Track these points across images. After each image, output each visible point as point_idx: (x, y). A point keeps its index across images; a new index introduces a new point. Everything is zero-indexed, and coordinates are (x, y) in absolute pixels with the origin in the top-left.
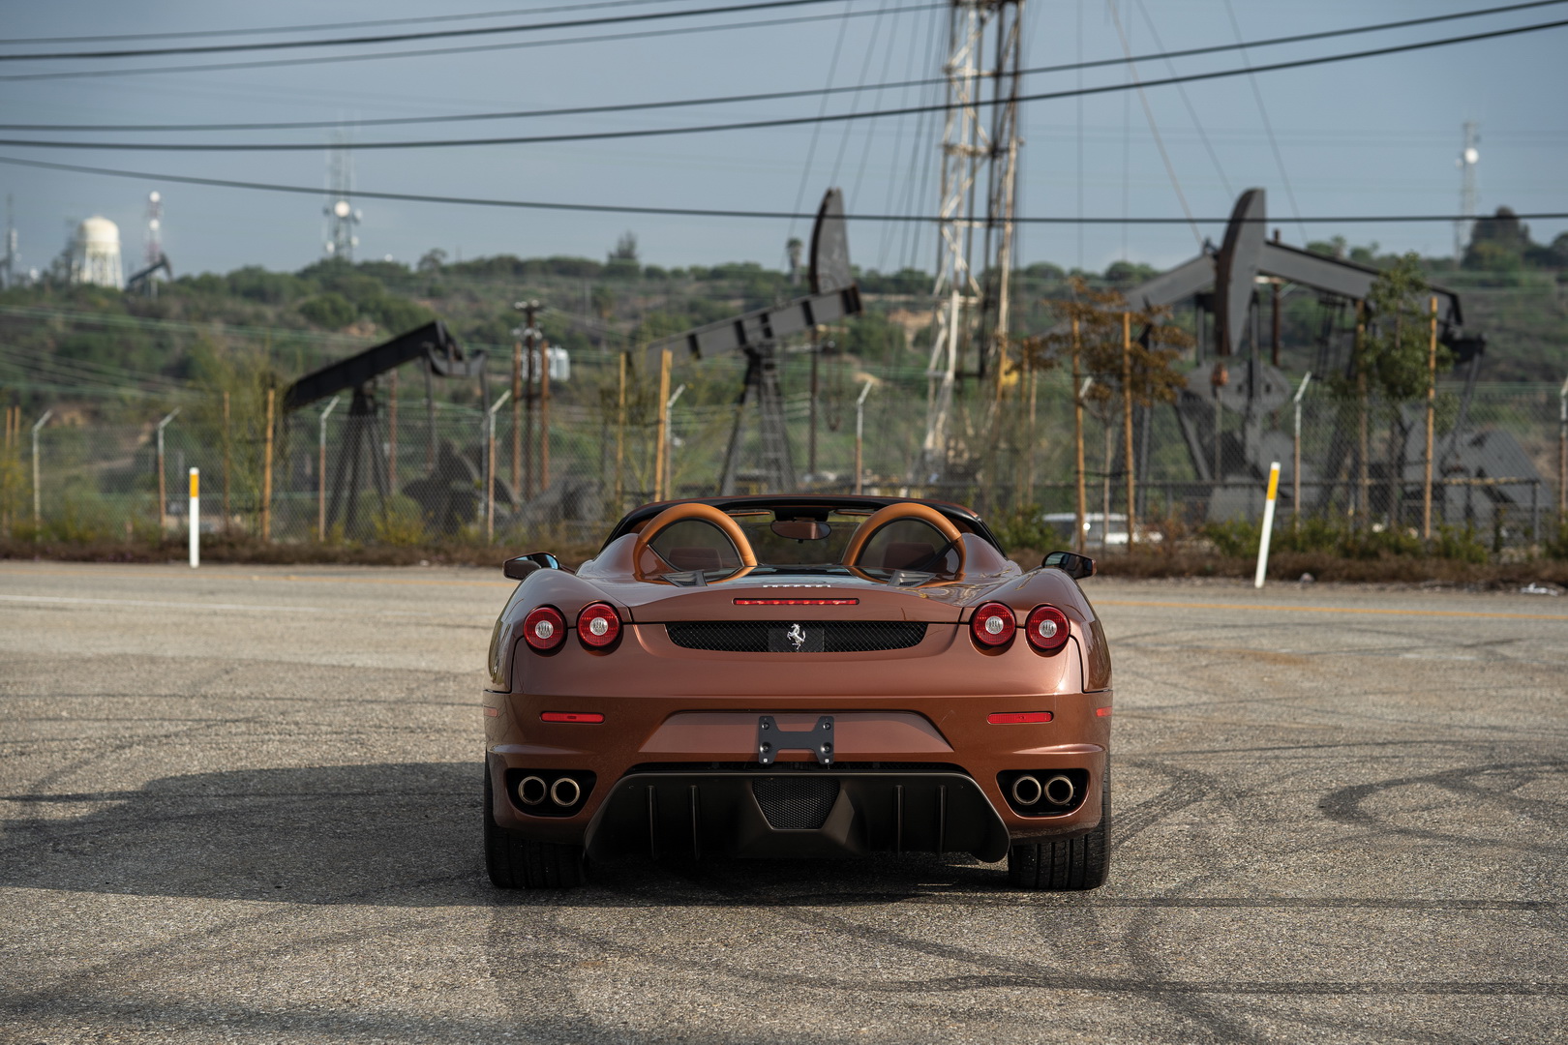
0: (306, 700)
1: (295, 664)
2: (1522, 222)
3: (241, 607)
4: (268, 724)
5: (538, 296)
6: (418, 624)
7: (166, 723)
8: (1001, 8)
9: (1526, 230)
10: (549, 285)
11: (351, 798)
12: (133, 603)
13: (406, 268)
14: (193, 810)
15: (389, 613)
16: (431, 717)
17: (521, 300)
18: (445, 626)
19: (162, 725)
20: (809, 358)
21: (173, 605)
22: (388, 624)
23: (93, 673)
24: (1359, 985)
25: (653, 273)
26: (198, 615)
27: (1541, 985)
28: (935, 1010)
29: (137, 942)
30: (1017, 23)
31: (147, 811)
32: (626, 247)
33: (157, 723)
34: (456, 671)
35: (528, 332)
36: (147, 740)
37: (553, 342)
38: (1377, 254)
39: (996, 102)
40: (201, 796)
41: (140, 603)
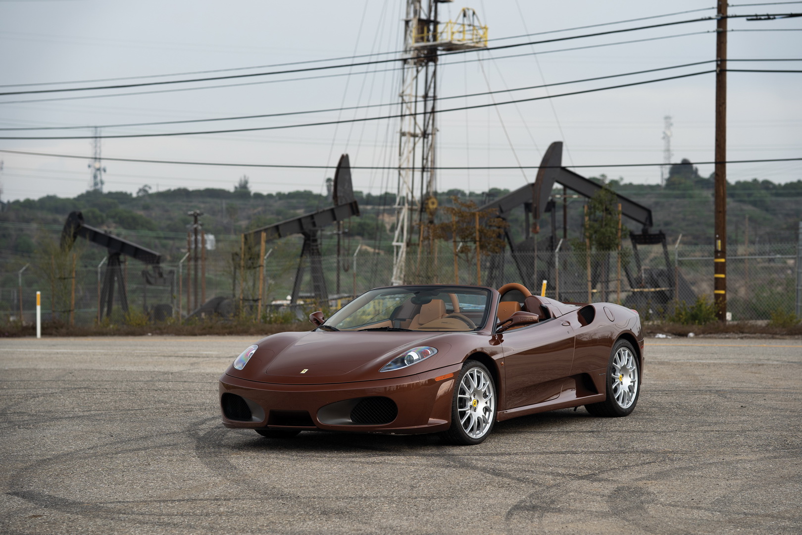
0: (108, 381)
1: (100, 370)
2: (694, 166)
3: (69, 351)
4: (94, 389)
5: (199, 208)
6: (152, 356)
7: (50, 389)
8: (427, 65)
9: (697, 170)
10: (203, 202)
11: (135, 411)
12: (19, 350)
13: (131, 194)
14: (71, 416)
15: (138, 351)
16: (163, 386)
17: (190, 210)
18: (164, 356)
19: (49, 390)
20: (336, 237)
21: (37, 350)
22: (138, 356)
23: (11, 374)
24: (517, 453)
25: (258, 196)
26: (50, 354)
27: (582, 451)
28: (361, 462)
29: (62, 452)
30: (435, 73)
31: (52, 416)
32: (243, 182)
33: (47, 389)
34: (171, 371)
35: (195, 226)
36: (44, 395)
37: (208, 232)
38: (622, 183)
39: (425, 113)
40: (73, 411)
41: (22, 350)
